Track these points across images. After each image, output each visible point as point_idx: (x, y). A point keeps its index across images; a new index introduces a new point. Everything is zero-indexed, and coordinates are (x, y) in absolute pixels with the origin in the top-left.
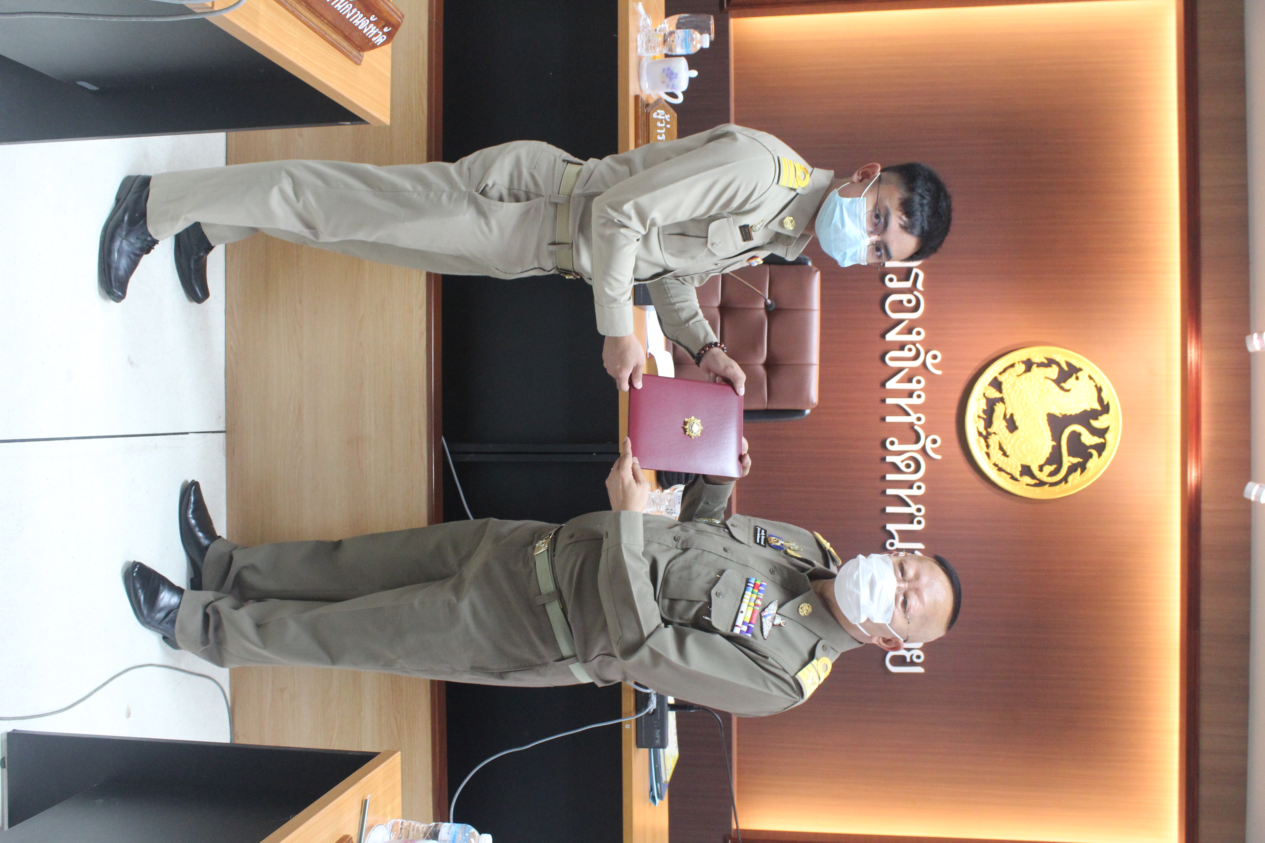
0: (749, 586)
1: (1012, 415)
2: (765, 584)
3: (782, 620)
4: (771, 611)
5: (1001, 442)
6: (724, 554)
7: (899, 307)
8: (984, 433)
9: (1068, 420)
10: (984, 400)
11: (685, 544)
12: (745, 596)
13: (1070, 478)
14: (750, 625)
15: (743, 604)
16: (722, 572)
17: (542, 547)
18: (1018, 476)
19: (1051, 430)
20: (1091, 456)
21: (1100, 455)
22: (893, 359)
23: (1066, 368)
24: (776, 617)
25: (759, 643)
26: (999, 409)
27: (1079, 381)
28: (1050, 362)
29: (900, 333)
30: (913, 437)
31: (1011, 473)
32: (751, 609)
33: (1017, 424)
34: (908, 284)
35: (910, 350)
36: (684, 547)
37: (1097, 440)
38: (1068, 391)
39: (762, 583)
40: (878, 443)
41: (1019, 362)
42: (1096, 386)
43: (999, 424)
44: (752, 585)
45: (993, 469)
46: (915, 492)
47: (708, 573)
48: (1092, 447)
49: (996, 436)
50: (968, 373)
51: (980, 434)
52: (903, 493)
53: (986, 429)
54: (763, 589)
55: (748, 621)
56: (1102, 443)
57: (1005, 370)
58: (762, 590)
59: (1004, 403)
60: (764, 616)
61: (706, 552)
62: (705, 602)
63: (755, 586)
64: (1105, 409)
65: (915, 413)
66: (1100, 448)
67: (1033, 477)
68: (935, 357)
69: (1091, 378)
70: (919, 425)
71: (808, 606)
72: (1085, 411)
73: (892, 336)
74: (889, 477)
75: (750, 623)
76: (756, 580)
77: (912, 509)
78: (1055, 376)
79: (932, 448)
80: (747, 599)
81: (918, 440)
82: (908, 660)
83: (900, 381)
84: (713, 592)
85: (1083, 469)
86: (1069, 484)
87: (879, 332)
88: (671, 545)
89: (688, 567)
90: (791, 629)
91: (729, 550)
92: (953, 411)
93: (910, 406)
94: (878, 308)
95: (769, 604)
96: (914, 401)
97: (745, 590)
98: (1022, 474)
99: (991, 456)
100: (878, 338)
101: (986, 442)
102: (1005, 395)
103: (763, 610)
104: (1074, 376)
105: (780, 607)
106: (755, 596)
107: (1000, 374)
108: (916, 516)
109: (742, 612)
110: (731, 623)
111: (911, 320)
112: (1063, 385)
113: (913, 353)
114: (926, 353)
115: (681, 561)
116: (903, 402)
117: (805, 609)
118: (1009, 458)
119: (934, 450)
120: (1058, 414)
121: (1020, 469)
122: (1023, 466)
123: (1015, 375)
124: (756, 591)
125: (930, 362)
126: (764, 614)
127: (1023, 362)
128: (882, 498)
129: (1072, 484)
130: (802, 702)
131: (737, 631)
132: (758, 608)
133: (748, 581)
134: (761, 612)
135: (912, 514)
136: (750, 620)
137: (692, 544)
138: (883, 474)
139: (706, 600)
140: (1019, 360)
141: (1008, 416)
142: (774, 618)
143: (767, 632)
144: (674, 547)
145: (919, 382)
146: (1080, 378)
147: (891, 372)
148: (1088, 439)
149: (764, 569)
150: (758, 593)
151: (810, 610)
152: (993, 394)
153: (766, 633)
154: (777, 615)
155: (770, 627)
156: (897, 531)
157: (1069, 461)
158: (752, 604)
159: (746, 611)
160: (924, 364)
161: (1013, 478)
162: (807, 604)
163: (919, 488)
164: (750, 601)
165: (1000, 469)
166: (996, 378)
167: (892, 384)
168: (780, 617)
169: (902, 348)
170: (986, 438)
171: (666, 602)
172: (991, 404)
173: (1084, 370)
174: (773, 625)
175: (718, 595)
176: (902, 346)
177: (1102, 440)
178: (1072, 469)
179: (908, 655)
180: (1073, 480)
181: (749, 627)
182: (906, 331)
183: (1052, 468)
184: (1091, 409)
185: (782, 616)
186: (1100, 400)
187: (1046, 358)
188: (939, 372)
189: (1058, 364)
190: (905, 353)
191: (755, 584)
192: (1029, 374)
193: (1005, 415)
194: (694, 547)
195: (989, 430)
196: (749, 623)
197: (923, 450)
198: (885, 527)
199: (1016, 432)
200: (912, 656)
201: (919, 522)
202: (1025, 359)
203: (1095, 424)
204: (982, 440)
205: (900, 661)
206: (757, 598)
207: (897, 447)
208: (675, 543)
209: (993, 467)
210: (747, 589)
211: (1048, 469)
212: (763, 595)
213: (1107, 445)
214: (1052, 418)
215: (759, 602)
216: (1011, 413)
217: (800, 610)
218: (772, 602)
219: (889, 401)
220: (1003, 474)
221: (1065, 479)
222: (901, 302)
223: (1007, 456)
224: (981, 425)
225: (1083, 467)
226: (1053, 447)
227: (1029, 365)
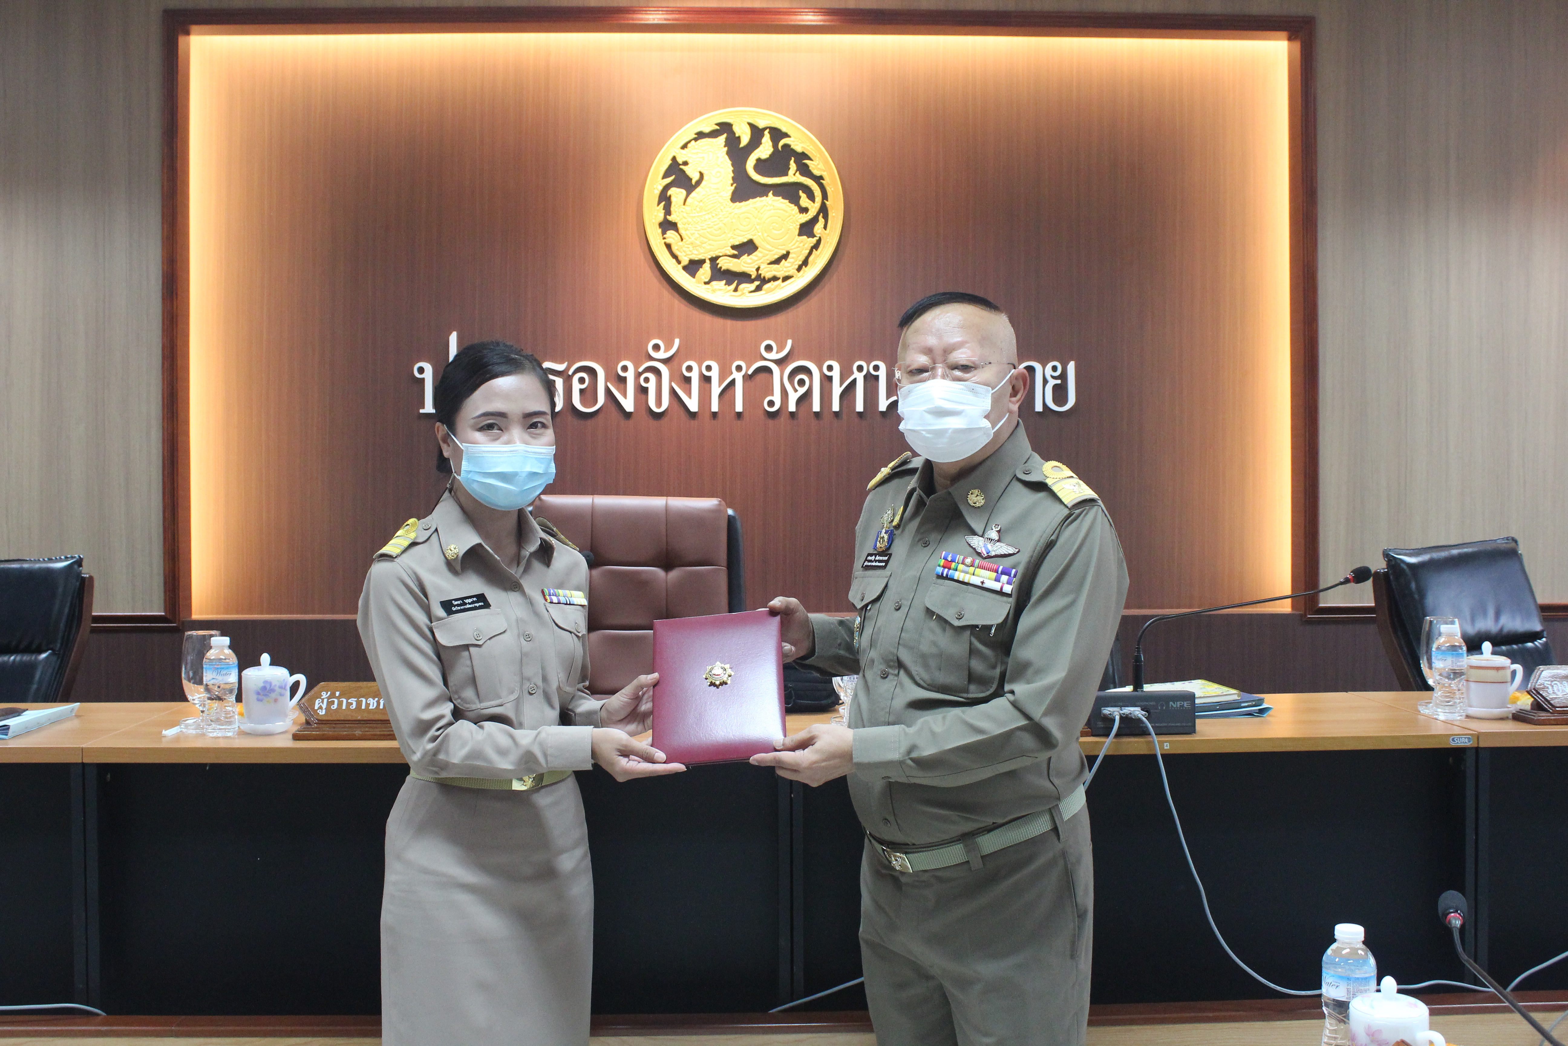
0: (947, 575)
1: (733, 247)
2: (944, 552)
3: (992, 529)
4: (980, 543)
5: (769, 262)
6: (904, 609)
7: (589, 395)
8: (757, 283)
9: (740, 175)
10: (714, 283)
11: (892, 664)
12: (961, 579)
13: (817, 173)
14: (1000, 572)
15: (971, 582)
16: (929, 612)
17: (900, 861)
18: (813, 241)
19: (754, 196)
20: (786, 146)
21: (786, 135)
22: (659, 403)
23: (673, 177)
24: (989, 537)
25: (1023, 559)
26: (725, 264)
27: (689, 161)
28: (665, 198)
29: (625, 395)
30: (762, 376)
31: (809, 248)
32: (978, 571)
33: (745, 240)
34: (559, 383)
35: (647, 380)
36: (896, 664)
37: (766, 139)
38: (702, 175)
39: (942, 558)
40: (771, 422)
41: (664, 238)
42: (696, 139)
43: (746, 264)
44: (946, 570)
45: (805, 271)
46: (836, 374)
47: (932, 631)
48: (775, 145)
49: (760, 269)
50: (679, 304)
51: (758, 289)
52: (837, 390)
53: (752, 281)
54: (951, 555)
55: (994, 575)
56: (769, 132)
57: (675, 257)
58: (952, 557)
59: (717, 258)
60: (987, 553)
61: (903, 634)
62: (971, 634)
63: (947, 566)
64: (725, 128)
65: (732, 373)
66: (777, 134)
67: (814, 221)
68: (656, 347)
69: (684, 147)
70: (748, 369)
71: (972, 494)
72: (728, 153)
73: (628, 404)
74: (816, 407)
75: (997, 571)
76: (939, 566)
77: (859, 377)
78: (682, 192)
79: (777, 353)
80: (964, 577)
81: (767, 370)
82: (1059, 382)
83: (689, 395)
84: (956, 623)
85: (803, 156)
86: (824, 174)
87: (623, 422)
88: (895, 683)
89: (924, 658)
90: (1004, 518)
91: (898, 603)
92: (729, 324)
93: (721, 380)
94: (590, 423)
95: (971, 547)
96: (714, 374)
97: (952, 580)
98: (811, 235)
99: (787, 274)
100: (631, 422)
101: (769, 280)
102: (707, 256)
103: (979, 554)
104: (681, 167)
105: (974, 533)
106: (961, 567)
107: (679, 262)
108: (868, 371)
109: (983, 583)
110: (998, 597)
111: (607, 380)
112: (693, 182)
113: (652, 377)
114: (651, 359)
115: (915, 669)
116: (716, 389)
117: (976, 498)
118: (791, 251)
119: (780, 349)
120: (733, 188)
121: (805, 237)
122: (800, 234)
123: (681, 243)
124: (953, 565)
125: (662, 355)
126: (985, 554)
127: (664, 233)
128: (844, 417)
129: (824, 171)
130: (1100, 502)
131: (1008, 589)
132: (977, 562)
133: (940, 577)
134: (982, 557)
135: (865, 377)
136: (993, 571)
137: (892, 653)
138: (812, 415)
139: (968, 633)
140: (662, 238)
141: (736, 252)
142: (991, 540)
143: (1008, 548)
144: (896, 678)
145: (689, 368)
146: (684, 160)
147: (676, 405)
148: (765, 150)
149: (923, 554)
150: (956, 562)
151: (976, 492)
152: (705, 271)
153: (1011, 550)
154: (986, 536)
155: (1002, 544)
156: (887, 399)
157: (794, 175)
158: (972, 569)
159: (981, 577)
160: (665, 361)
161: (816, 246)
162: (969, 496)
163: (830, 368)
164: (967, 573)
165: (805, 263)
166: (685, 268)
167: (693, 404)
168: (989, 532)
169: (645, 391)
170: (764, 281)
171: (972, 687)
172: (720, 274)
173: (675, 155)
174: (999, 541)
175: (961, 616)
176: (643, 391)
177: (766, 132)
178: (804, 170)
179: (1052, 382)
180: (819, 169)
181: (1003, 573)
182: (622, 386)
183: (803, 196)
184: (725, 146)
185: (986, 530)
186: (713, 134)
187: (659, 204)
188: (677, 342)
189: (667, 188)
190: (652, 386)
191: (944, 567)
192: (679, 225)
193: (734, 256)
194: (895, 651)
195: (753, 277)
196: (998, 573)
197: (780, 362)
198: (881, 412)
199: (757, 242)
200: (1053, 377)
201: (876, 368)
202: (660, 231)
203: (745, 140)
204: (766, 287)
205: (1060, 393)
206: (963, 563)
207: (777, 398)
208: (890, 677)
209: (802, 272)
210: (951, 577)
211: (804, 201)
212: (958, 556)
213: (773, 126)
214: (738, 196)
215: (968, 561)
216: (731, 249)
217: (977, 505)
218: (967, 542)
219: (715, 408)
220: (811, 259)
221: (818, 179)
222: (582, 391)
223: (788, 253)
224: (746, 287)
225: (802, 158)
226: (774, 195)
227: (667, 225)
